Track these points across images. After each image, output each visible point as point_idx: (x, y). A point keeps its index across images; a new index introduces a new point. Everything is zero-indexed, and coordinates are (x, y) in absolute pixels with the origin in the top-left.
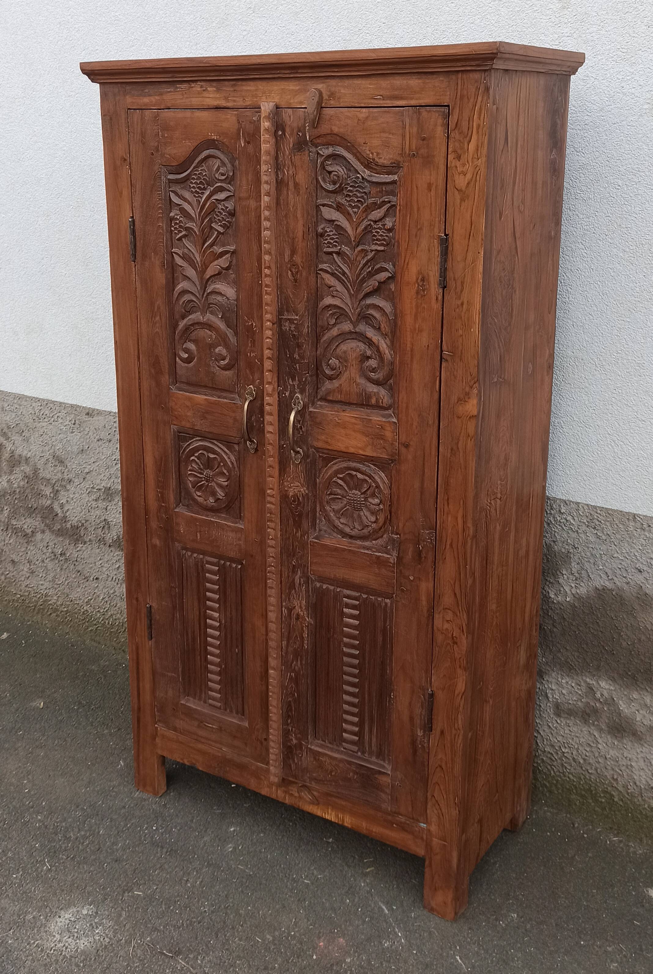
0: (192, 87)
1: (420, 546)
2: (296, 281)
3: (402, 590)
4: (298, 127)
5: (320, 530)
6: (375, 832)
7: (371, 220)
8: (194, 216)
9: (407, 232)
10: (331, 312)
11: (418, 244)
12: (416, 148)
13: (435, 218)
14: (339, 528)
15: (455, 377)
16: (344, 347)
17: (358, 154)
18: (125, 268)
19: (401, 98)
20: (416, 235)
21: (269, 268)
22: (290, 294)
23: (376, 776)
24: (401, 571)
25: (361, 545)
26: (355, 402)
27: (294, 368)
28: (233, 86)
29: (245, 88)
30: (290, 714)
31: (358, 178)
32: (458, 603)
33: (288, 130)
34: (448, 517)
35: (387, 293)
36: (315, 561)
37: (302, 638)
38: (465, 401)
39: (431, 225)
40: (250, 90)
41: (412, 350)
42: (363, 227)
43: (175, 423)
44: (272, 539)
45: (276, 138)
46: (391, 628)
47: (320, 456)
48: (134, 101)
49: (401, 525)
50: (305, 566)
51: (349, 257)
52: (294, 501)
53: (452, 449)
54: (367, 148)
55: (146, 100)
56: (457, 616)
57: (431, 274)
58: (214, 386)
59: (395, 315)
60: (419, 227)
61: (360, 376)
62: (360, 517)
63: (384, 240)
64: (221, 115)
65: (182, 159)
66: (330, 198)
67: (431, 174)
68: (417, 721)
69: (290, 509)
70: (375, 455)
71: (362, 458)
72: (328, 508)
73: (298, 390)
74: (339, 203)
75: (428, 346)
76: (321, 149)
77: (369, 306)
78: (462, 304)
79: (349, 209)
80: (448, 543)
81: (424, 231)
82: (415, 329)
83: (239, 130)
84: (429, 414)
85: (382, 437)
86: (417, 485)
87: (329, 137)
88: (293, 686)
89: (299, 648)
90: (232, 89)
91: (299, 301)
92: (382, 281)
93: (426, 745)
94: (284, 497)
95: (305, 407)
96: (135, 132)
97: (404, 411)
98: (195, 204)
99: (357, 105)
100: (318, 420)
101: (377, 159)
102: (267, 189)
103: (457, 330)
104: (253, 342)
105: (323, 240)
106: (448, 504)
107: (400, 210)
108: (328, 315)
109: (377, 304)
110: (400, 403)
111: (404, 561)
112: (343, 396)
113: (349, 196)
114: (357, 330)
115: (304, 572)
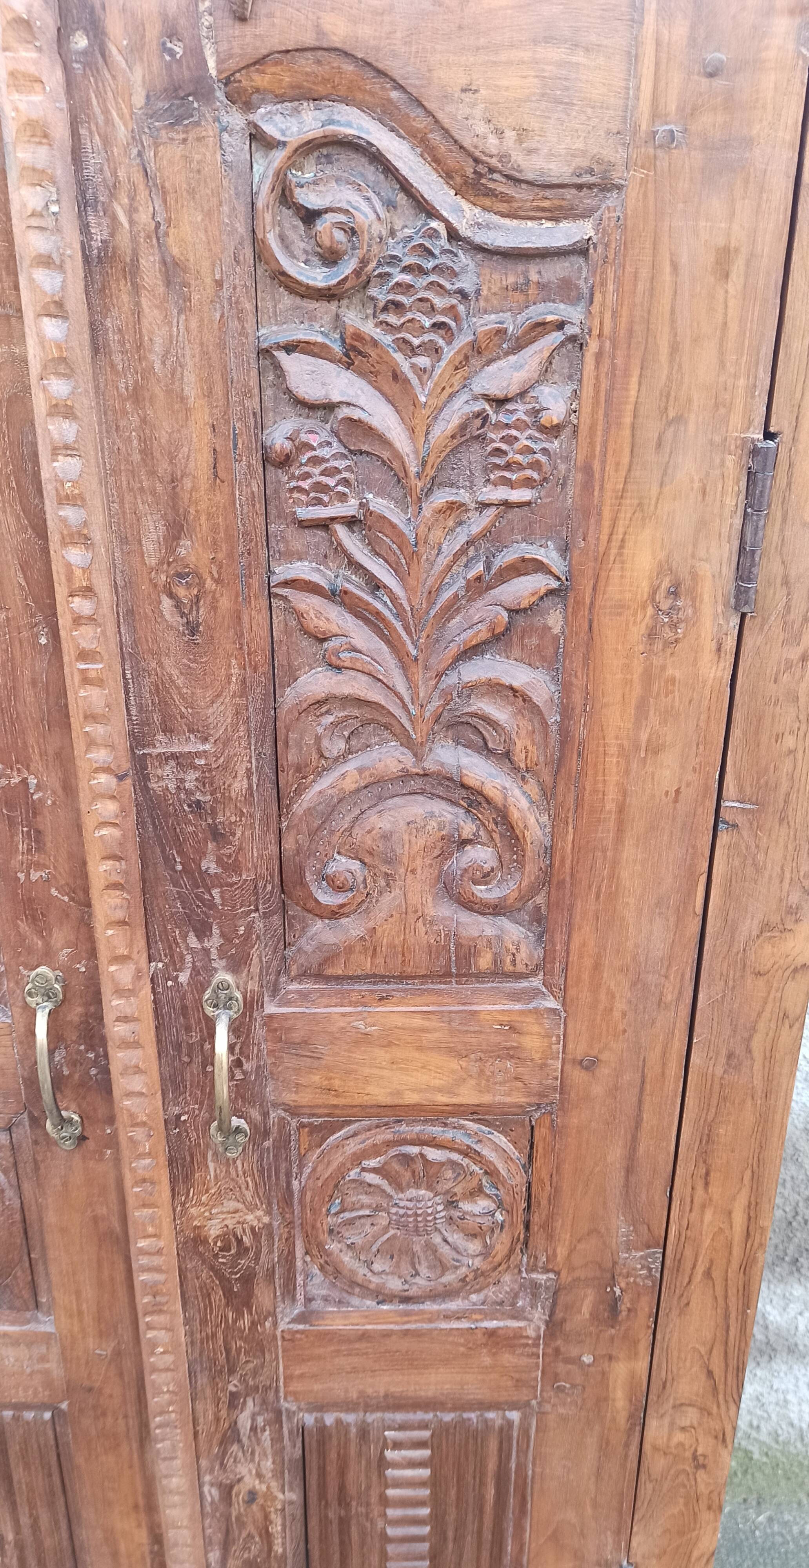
1: (617, 1290)
2: (193, 629)
3: (561, 1389)
4: (164, 17)
5: (309, 1300)
7: (487, 398)
9: (627, 432)
10: (330, 719)
11: (665, 473)
12: (681, 109)
13: (736, 376)
15: (758, 869)
16: (380, 821)
17: (435, 137)
20: (659, 445)
21: (88, 591)
22: (175, 672)
24: (557, 1351)
25: (439, 1312)
26: (423, 971)
27: (202, 900)
31: (434, 234)
32: (715, 1389)
33: (116, 28)
34: (703, 1212)
35: (535, 641)
36: (297, 1372)
37: (267, 1537)
38: (784, 931)
39: (717, 406)
41: (621, 809)
42: (455, 421)
45: (67, 69)
46: (521, 1467)
47: (302, 1126)
49: (562, 1252)
50: (267, 1389)
51: (401, 534)
52: (226, 1248)
53: (730, 1056)
54: (478, 112)
56: (710, 1414)
57: (706, 570)
59: (566, 711)
60: (672, 414)
61: (435, 896)
62: (430, 1248)
63: (536, 465)
66: (312, 318)
67: (733, 214)
69: (212, 1268)
70: (486, 1099)
71: (442, 1111)
72: (333, 1246)
73: (223, 963)
74: (358, 336)
75: (678, 792)
76: (269, 118)
77: (471, 689)
79: (398, 357)
80: (700, 1269)
81: (691, 427)
82: (637, 748)
84: (666, 977)
85: (512, 1054)
86: (616, 1154)
87: (306, 63)
89: (258, 1556)
91: (209, 693)
92: (525, 604)
94: (192, 1244)
95: (251, 1004)
97: (586, 976)
100: (296, 1036)
101: (518, 158)
102: (47, 288)
103: (779, 737)
104: (37, 837)
105: (292, 477)
106: (707, 1184)
107: (599, 356)
108: (320, 730)
109: (506, 680)
110: (574, 958)
111: (568, 1327)
112: (380, 960)
113: (398, 306)
114: (430, 765)
115: (264, 1402)
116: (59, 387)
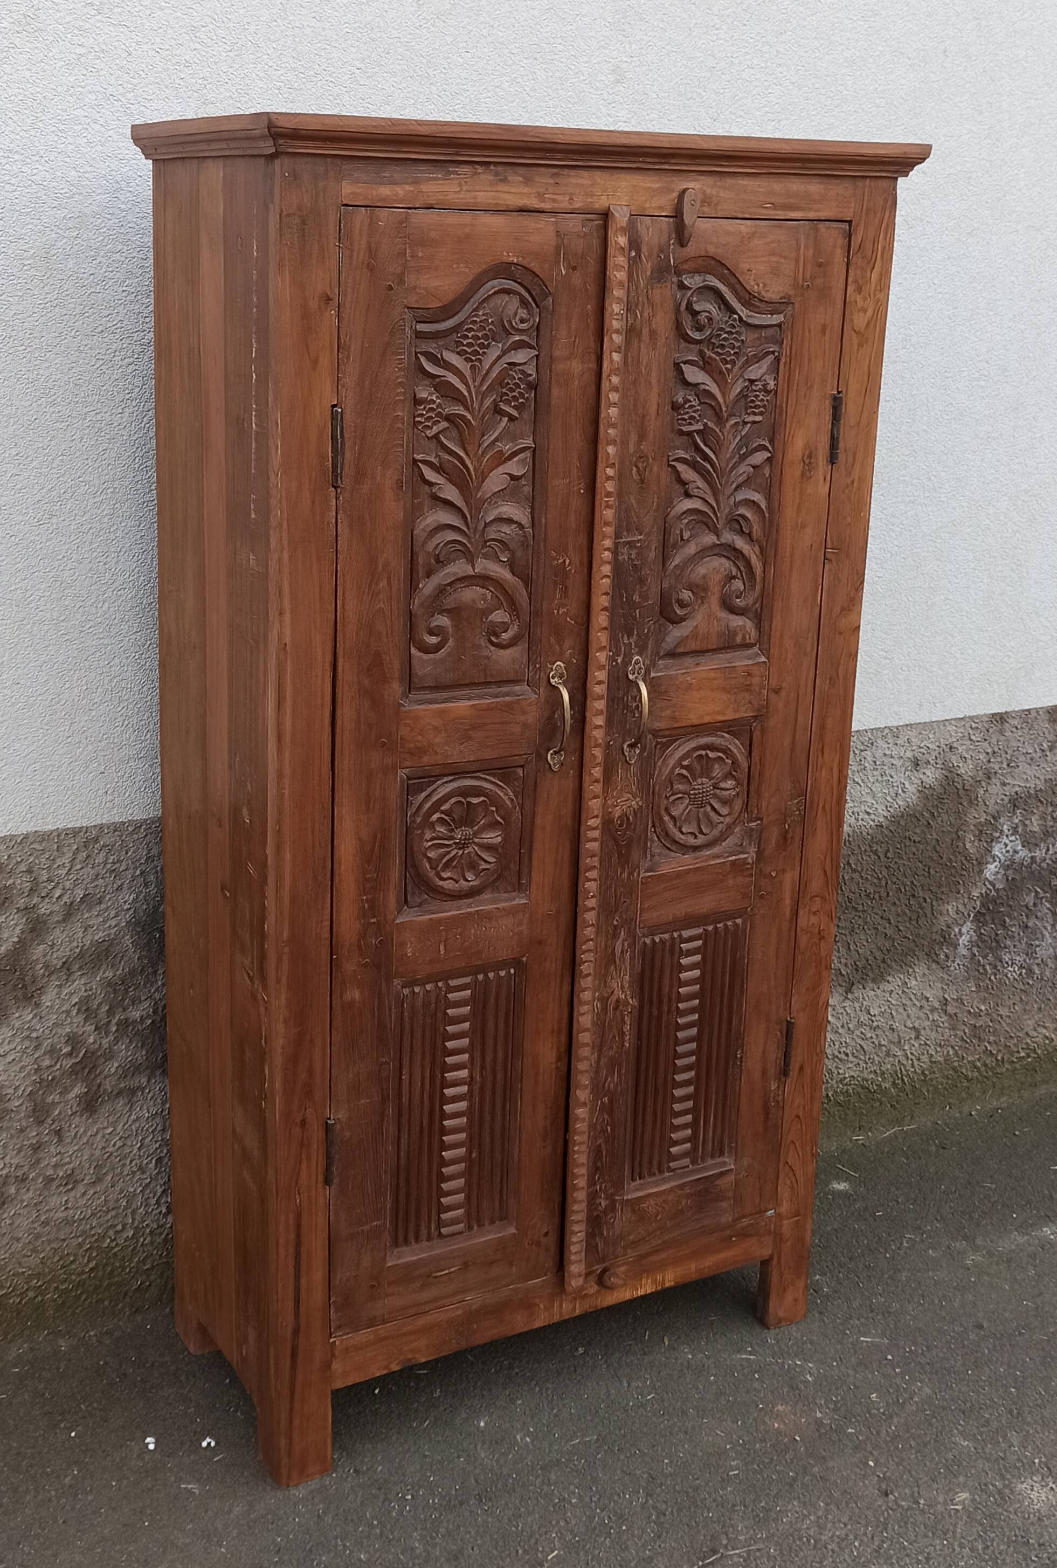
0: (480, 173)
1: (786, 826)
2: (642, 481)
3: (762, 897)
4: (659, 245)
5: (652, 856)
6: (709, 1267)
7: (749, 380)
8: (466, 394)
9: (794, 392)
10: (686, 521)
11: (806, 408)
12: (810, 277)
14: (682, 842)
16: (702, 570)
17: (737, 286)
18: (313, 502)
19: (798, 209)
20: (805, 397)
21: (613, 465)
22: (634, 502)
23: (717, 1183)
24: (761, 870)
25: (710, 855)
26: (715, 647)
27: (631, 617)
28: (554, 175)
29: (573, 181)
30: (599, 1164)
31: (734, 320)
32: (827, 882)
33: (644, 249)
34: (821, 771)
35: (760, 481)
36: (646, 906)
37: (622, 1034)
38: (850, 610)
39: (822, 381)
40: (582, 185)
41: (792, 556)
42: (739, 390)
43: (408, 764)
44: (592, 897)
45: (629, 263)
46: (741, 959)
47: (658, 743)
48: (358, 191)
49: (763, 806)
50: (631, 921)
51: (717, 437)
52: (621, 825)
53: (831, 679)
54: (751, 278)
55: (385, 191)
56: (825, 900)
57: (820, 446)
58: (489, 680)
59: (771, 511)
60: (809, 384)
61: (720, 607)
63: (763, 406)
64: (530, 223)
65: (451, 297)
66: (693, 351)
67: (826, 312)
68: (772, 1071)
69: (614, 839)
70: (737, 716)
71: (717, 727)
72: (665, 820)
73: (637, 650)
74: (710, 357)
75: (811, 545)
76: (686, 279)
77: (739, 504)
78: (853, 482)
79: (721, 365)
80: (821, 806)
81: (815, 389)
82: (797, 526)
83: (558, 248)
84: (807, 638)
85: (748, 688)
86: (787, 741)
87: (700, 261)
88: (606, 1116)
89: (617, 1051)
90: (551, 181)
91: (645, 511)
92: (758, 464)
93: (780, 1098)
94: (607, 823)
96: (356, 248)
97: (777, 642)
98: (467, 373)
99: (740, 216)
100: (663, 688)
101: (763, 293)
102: (617, 341)
103: (845, 518)
104: (565, 591)
105: (681, 414)
106: (823, 753)
107: (785, 363)
108: (683, 526)
109: (752, 498)
110: (773, 633)
111: (766, 853)
112: (698, 643)
113: (723, 346)
114: (723, 541)
115: (629, 932)
116: (615, 380)
